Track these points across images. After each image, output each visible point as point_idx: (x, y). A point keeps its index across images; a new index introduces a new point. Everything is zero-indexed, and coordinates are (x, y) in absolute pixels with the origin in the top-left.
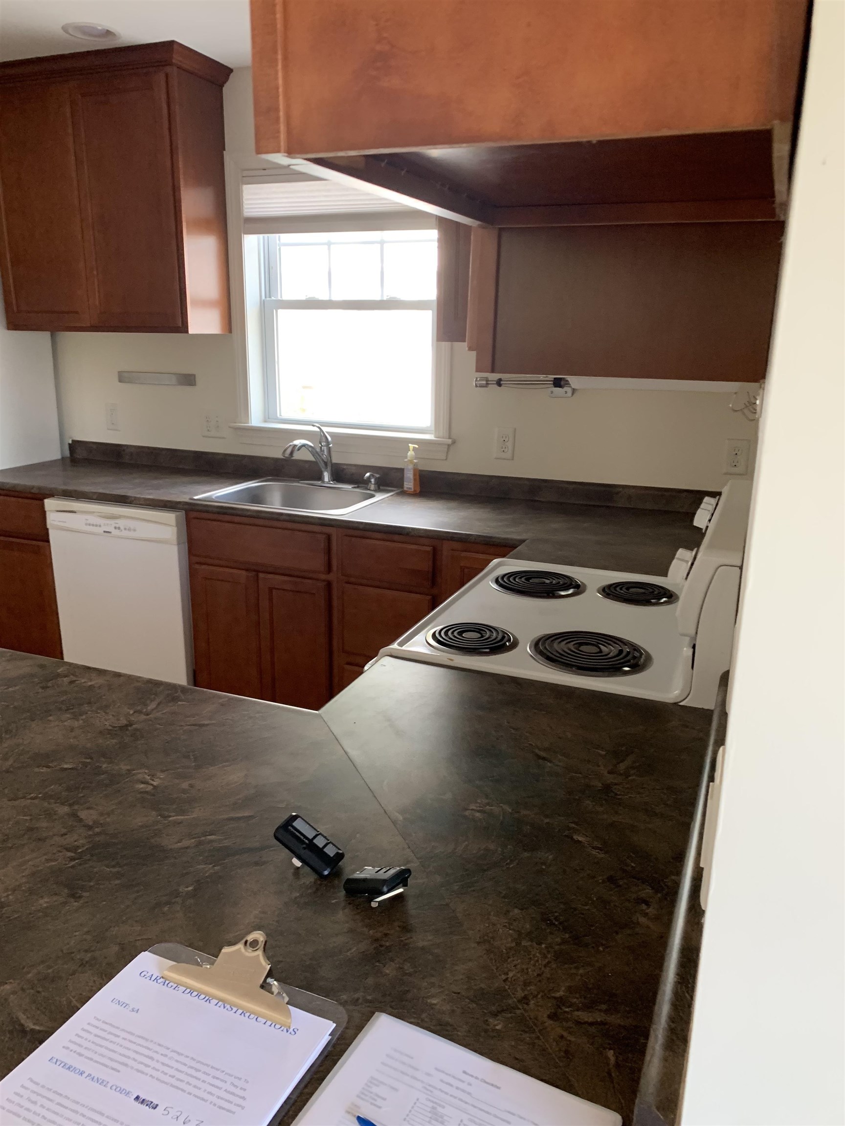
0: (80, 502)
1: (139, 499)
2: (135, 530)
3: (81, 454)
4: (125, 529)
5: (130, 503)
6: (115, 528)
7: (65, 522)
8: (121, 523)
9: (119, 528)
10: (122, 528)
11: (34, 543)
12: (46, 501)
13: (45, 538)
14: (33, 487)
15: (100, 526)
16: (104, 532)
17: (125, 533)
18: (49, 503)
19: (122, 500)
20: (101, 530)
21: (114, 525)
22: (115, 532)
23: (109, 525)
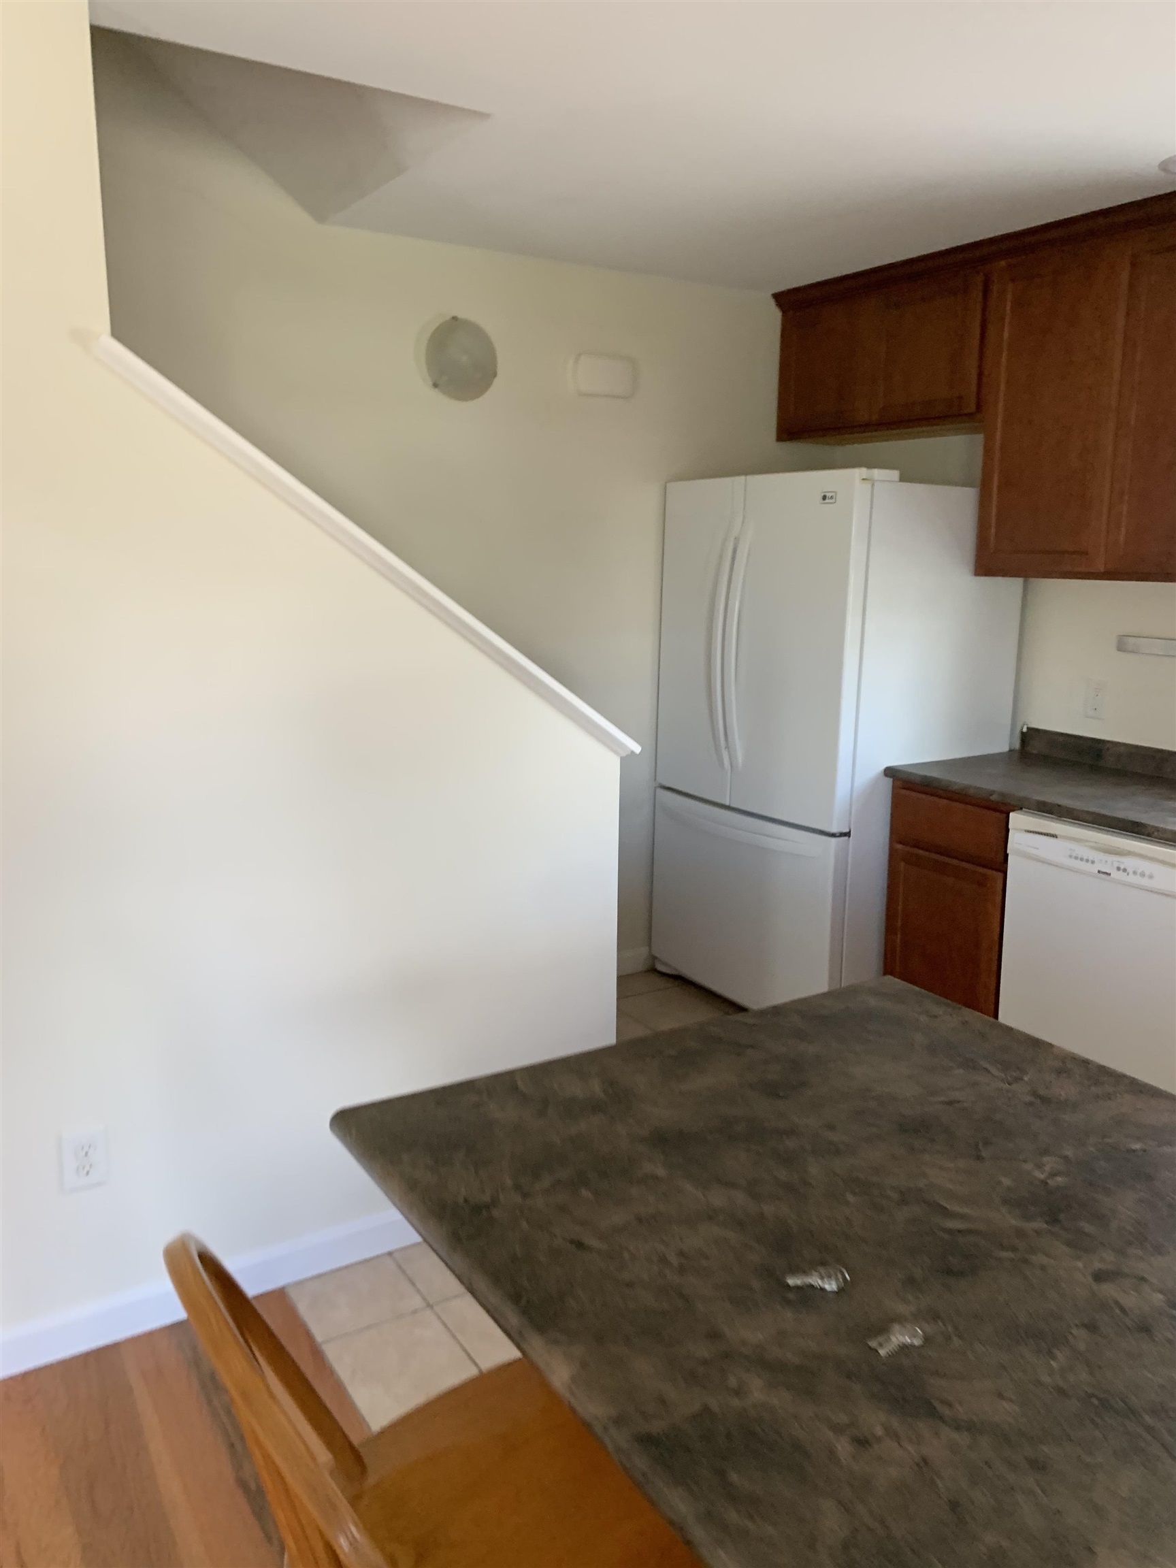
0: (1063, 822)
1: (1165, 831)
2: (1151, 877)
3: (1036, 747)
4: (1135, 873)
5: (1149, 835)
6: (1119, 869)
7: (1038, 849)
8: (1128, 862)
9: (1125, 870)
10: (1130, 870)
11: (980, 870)
12: (1013, 816)
13: (1001, 865)
14: (992, 793)
15: (1093, 862)
16: (1099, 872)
17: (1132, 879)
18: (1017, 820)
19: (1134, 829)
20: (1094, 869)
21: (1116, 865)
22: (1115, 875)
23: (1107, 863)
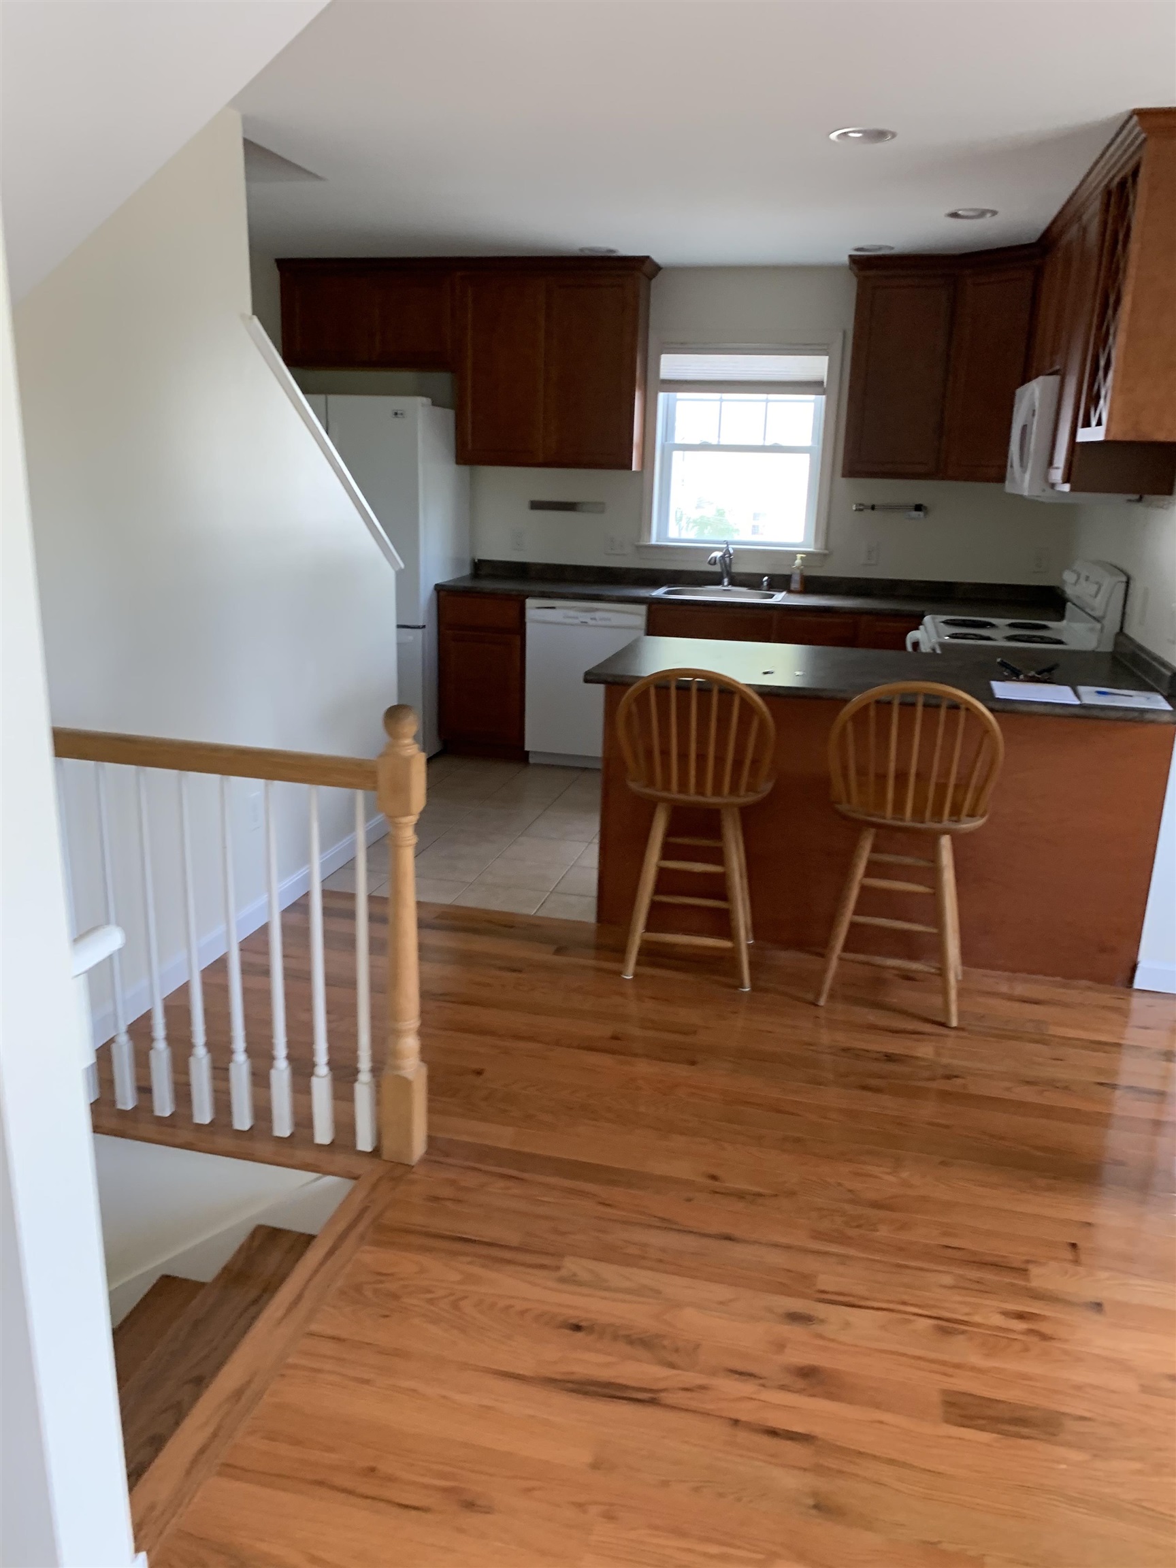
0: (558, 600)
2: (609, 620)
3: (485, 571)
4: (601, 619)
5: (604, 600)
6: (592, 619)
8: (597, 614)
9: (596, 619)
11: (506, 635)
12: (527, 601)
13: (519, 630)
15: (578, 618)
16: (581, 622)
17: (600, 623)
21: (591, 617)
22: (592, 622)
23: (585, 617)
